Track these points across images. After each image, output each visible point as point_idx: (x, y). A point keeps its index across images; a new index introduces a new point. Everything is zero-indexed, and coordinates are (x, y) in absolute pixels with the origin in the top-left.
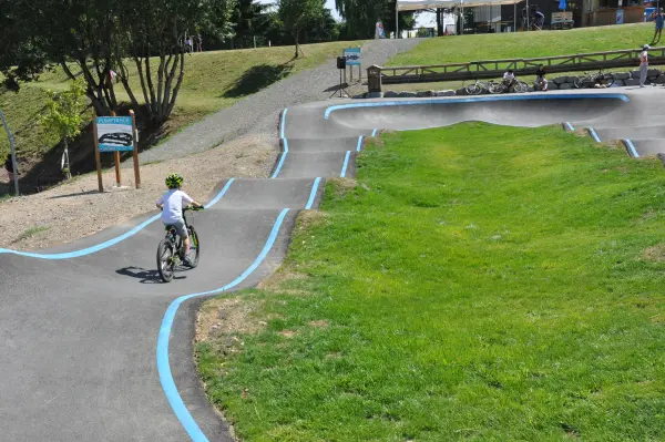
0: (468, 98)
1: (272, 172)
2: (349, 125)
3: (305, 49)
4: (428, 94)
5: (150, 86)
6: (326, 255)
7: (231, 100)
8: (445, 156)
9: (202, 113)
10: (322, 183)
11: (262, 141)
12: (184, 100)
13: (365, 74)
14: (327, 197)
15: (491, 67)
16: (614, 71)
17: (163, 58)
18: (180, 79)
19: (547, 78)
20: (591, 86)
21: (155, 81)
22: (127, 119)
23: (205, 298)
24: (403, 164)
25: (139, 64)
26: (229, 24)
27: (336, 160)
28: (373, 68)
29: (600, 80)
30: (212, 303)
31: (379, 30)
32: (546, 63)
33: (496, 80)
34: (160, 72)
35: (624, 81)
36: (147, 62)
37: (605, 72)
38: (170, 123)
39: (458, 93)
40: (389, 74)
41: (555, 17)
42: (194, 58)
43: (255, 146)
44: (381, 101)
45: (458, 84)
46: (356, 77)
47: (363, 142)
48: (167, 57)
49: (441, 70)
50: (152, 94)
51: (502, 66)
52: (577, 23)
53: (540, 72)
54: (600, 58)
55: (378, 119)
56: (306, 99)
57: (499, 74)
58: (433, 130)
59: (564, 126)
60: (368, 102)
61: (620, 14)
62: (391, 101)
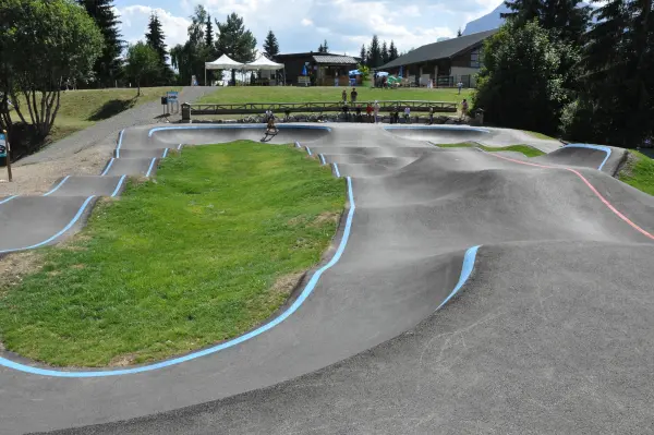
0: (242, 125)
1: (103, 171)
2: (165, 141)
3: (144, 90)
4: (220, 122)
5: (36, 112)
6: (109, 225)
7: (93, 122)
8: (218, 162)
9: (72, 130)
10: (127, 179)
11: (103, 151)
12: (59, 122)
13: (180, 108)
14: (128, 188)
15: (259, 107)
16: (329, 113)
17: (44, 94)
18: (57, 108)
19: (292, 115)
20: (316, 121)
21: (39, 109)
22: (2, 136)
23: (9, 253)
24: (187, 167)
25: (28, 98)
26: (91, 72)
27: (146, 163)
28: (185, 105)
29: (321, 118)
30: (12, 256)
31: (194, 81)
32: (291, 106)
33: (262, 115)
34: (42, 104)
35: (334, 119)
36: (34, 96)
37: (324, 113)
38: (49, 137)
39: (239, 122)
40: (196, 108)
41: (300, 79)
42: (68, 94)
43: (98, 154)
44: (190, 125)
45: (239, 117)
46: (175, 109)
47: (168, 152)
48: (47, 93)
49: (228, 108)
50: (37, 118)
51: (266, 107)
52: (313, 83)
53: (287, 111)
54: (322, 106)
55: (185, 138)
56: (141, 123)
57: (263, 111)
58: (220, 145)
59: (295, 145)
60: (180, 126)
61: (336, 80)
62: (195, 126)
